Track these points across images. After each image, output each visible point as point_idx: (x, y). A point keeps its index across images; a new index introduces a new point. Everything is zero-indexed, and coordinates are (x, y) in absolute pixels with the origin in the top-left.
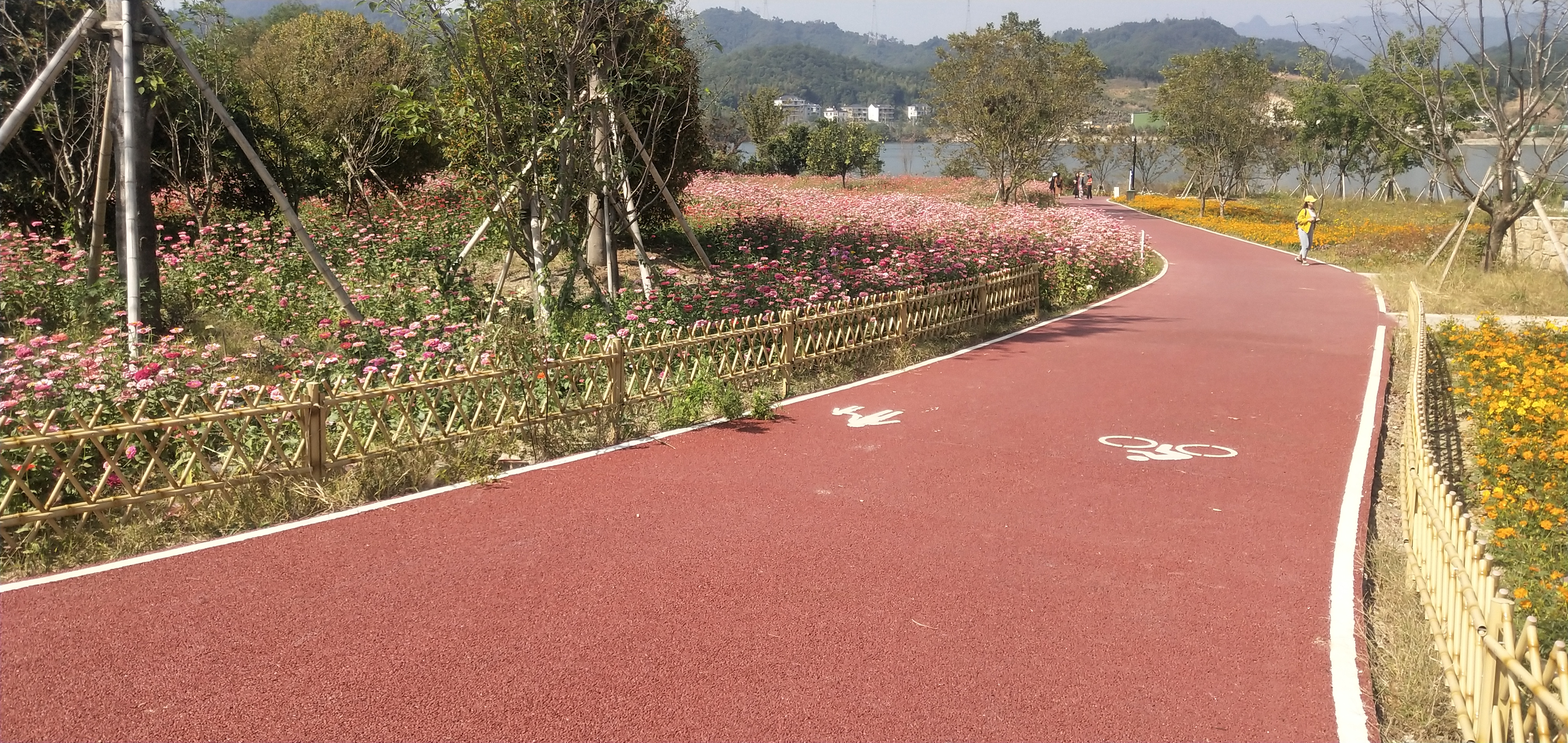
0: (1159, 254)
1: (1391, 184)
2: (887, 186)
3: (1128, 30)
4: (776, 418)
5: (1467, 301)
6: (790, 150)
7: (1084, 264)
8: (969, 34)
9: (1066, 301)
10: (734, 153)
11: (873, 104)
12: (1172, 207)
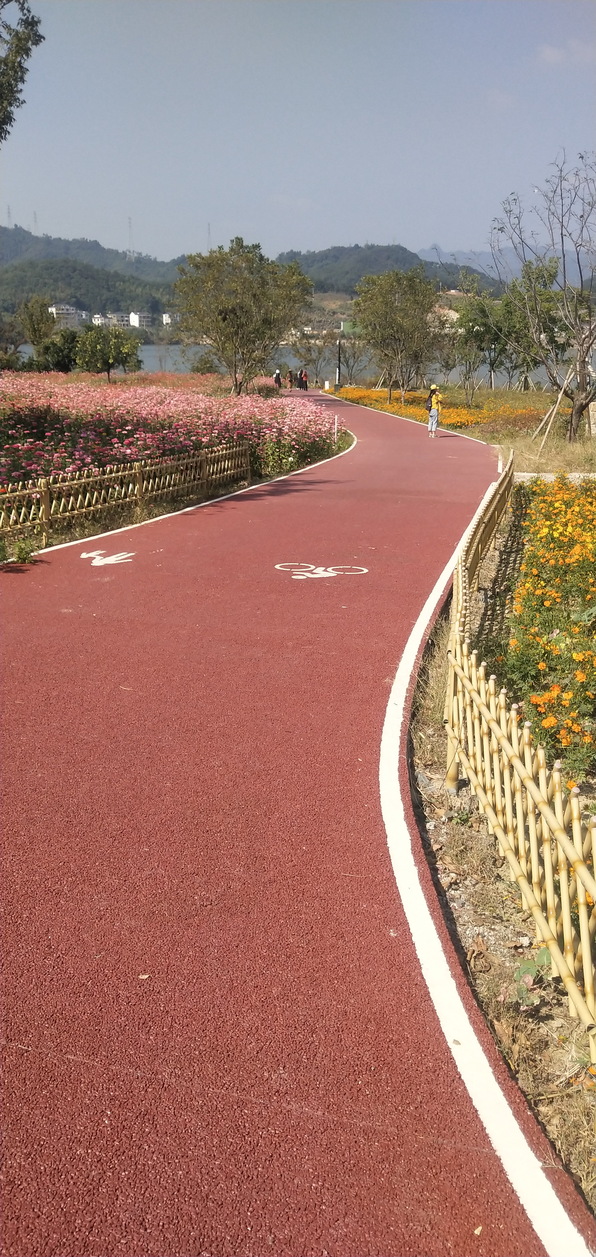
0: (352, 434)
1: (526, 379)
2: (144, 381)
3: (337, 253)
4: (35, 562)
5: (556, 463)
6: (62, 351)
7: (286, 441)
8: (203, 255)
9: (274, 470)
10: (14, 353)
11: (133, 312)
12: (368, 397)
